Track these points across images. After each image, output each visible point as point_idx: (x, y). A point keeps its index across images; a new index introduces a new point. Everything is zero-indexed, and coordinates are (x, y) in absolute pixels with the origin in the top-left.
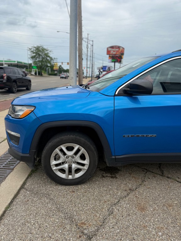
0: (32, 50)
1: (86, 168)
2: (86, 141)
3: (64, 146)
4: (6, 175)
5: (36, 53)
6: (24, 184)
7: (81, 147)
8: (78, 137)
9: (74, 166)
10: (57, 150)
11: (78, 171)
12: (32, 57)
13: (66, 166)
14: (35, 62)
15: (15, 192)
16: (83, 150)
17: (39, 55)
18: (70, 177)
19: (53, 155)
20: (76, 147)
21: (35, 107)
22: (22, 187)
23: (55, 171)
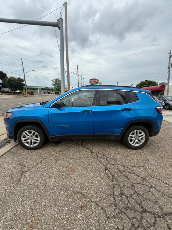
0: (53, 81)
1: (39, 142)
2: (37, 129)
3: (27, 131)
4: (5, 145)
5: (56, 82)
6: (11, 149)
7: (35, 132)
8: (33, 127)
9: (33, 141)
10: (24, 133)
11: (35, 143)
12: (54, 85)
13: (29, 141)
14: (55, 87)
15: (4, 153)
16: (36, 133)
17: (57, 83)
18: (32, 146)
19: (22, 135)
20: (33, 132)
21: (13, 113)
22: (9, 151)
23: (24, 143)
